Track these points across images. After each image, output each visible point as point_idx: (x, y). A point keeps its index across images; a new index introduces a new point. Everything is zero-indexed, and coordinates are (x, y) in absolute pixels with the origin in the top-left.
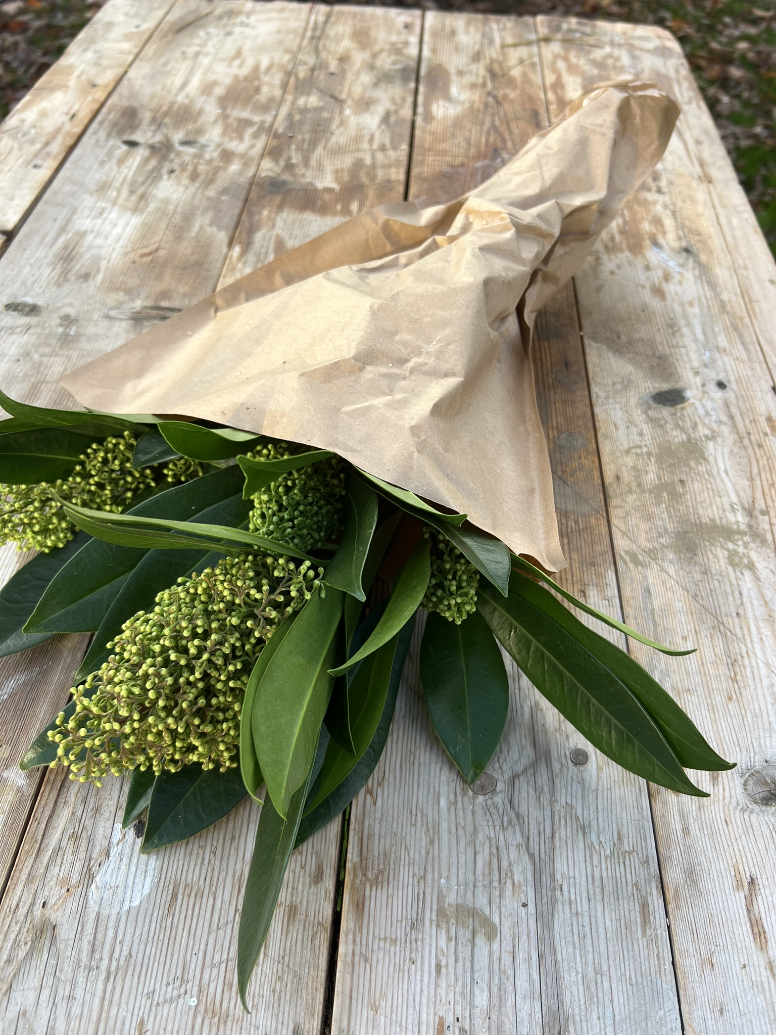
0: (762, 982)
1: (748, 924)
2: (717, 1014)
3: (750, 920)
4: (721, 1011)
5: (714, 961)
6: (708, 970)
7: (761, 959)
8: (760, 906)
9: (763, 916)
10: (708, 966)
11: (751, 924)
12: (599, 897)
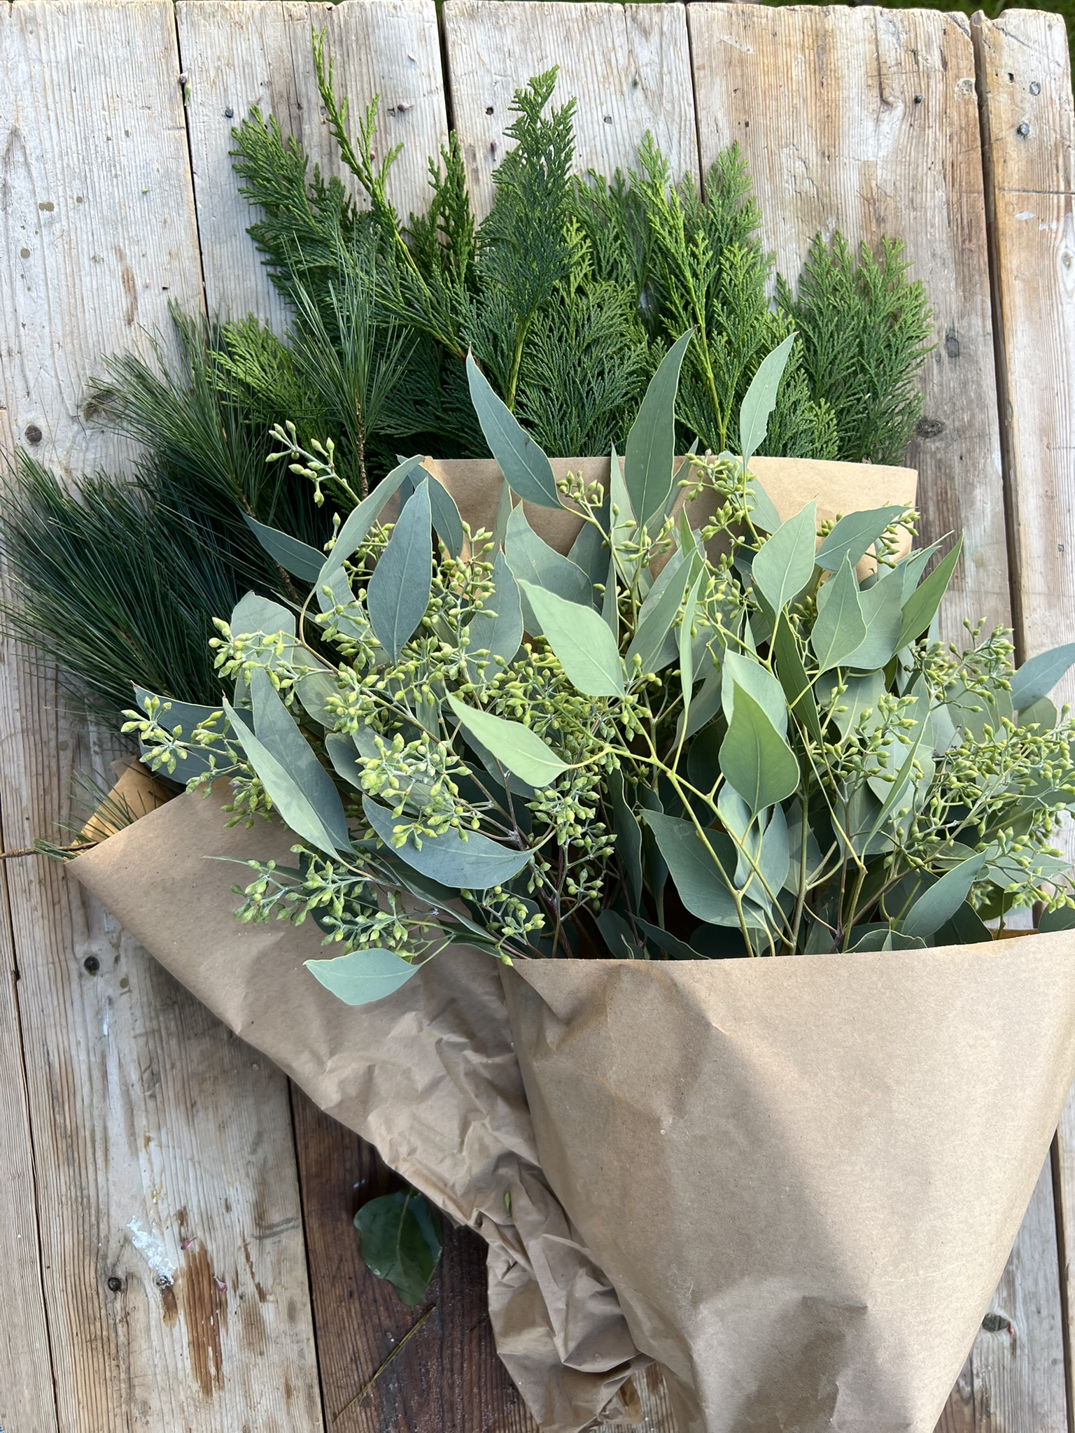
0: (130, 244)
1: (137, 287)
2: (169, 220)
3: (135, 291)
4: (165, 221)
5: (168, 257)
6: (174, 250)
7: (129, 262)
8: (125, 303)
9: (123, 295)
10: (173, 253)
11: (134, 287)
12: (260, 296)
